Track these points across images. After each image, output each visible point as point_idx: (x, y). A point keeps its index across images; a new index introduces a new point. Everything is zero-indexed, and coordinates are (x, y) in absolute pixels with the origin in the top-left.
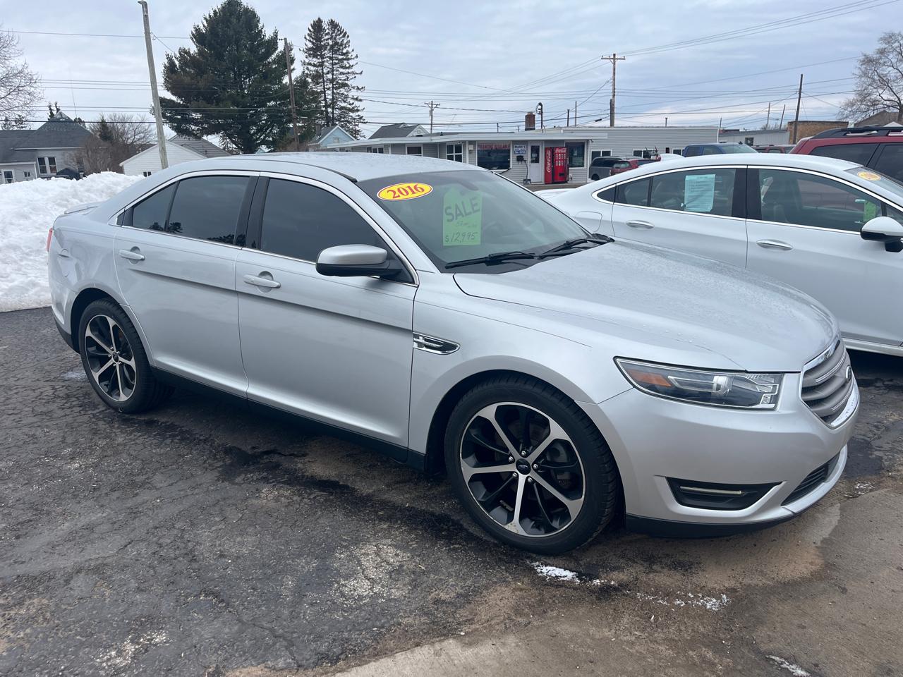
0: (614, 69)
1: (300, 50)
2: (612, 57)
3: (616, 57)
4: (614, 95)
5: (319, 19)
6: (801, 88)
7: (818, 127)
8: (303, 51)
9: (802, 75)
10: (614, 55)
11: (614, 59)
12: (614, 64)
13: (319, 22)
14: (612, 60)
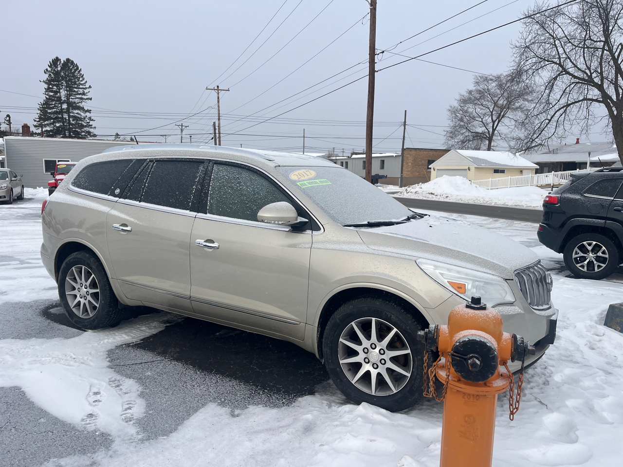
0: (218, 98)
1: (40, 81)
2: (216, 88)
3: (219, 88)
4: (219, 119)
5: (57, 58)
6: (405, 122)
7: (431, 153)
8: (44, 81)
9: (406, 111)
10: (218, 87)
11: (218, 90)
12: (218, 94)
13: (57, 60)
14: (216, 91)
